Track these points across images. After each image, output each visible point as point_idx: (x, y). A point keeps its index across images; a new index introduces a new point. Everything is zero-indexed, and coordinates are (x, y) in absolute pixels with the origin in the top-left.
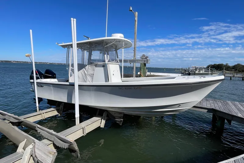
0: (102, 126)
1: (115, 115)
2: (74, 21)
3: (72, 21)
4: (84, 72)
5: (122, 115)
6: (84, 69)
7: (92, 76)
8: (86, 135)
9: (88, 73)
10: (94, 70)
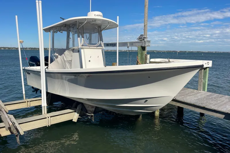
0: (75, 120)
1: (88, 109)
2: (39, 3)
3: (37, 4)
4: (64, 58)
5: (94, 109)
6: (63, 54)
7: (70, 62)
8: (50, 126)
9: (67, 60)
10: (72, 56)
